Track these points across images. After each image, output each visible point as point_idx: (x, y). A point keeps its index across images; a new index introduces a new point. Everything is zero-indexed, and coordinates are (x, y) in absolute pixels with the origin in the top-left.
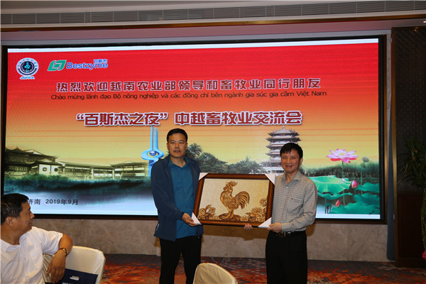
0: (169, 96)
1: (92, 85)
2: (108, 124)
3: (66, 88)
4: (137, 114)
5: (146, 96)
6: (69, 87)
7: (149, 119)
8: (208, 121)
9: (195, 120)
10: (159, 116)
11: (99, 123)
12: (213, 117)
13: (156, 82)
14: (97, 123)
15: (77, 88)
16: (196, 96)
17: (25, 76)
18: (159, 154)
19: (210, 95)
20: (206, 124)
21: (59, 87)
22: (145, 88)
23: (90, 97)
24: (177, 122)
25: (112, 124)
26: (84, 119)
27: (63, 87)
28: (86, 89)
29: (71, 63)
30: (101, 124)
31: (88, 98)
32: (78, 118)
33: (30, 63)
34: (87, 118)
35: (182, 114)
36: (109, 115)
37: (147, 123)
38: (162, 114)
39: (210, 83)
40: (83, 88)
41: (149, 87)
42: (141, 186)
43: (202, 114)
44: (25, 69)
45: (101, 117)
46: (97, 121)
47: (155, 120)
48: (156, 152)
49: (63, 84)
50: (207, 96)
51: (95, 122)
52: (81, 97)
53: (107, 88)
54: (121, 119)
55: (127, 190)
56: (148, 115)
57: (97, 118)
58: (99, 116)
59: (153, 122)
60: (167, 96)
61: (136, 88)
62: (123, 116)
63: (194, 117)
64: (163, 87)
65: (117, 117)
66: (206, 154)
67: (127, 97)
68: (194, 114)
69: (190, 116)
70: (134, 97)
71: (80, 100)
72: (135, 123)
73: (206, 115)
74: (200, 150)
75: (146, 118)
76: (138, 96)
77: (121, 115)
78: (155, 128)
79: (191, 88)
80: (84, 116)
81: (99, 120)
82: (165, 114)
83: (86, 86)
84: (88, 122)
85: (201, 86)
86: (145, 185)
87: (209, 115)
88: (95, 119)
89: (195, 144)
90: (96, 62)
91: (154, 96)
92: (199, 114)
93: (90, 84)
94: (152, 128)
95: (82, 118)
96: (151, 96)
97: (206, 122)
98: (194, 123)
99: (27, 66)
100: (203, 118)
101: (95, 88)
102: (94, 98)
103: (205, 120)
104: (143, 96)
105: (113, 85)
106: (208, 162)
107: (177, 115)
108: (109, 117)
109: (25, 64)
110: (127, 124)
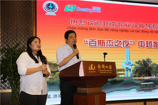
0: (134, 31)
1: (92, 22)
2: (103, 46)
3: (76, 22)
4: (118, 41)
5: (122, 31)
6: (78, 22)
7: (124, 44)
8: (154, 45)
9: (148, 45)
10: (130, 42)
11: (97, 45)
12: (156, 44)
13: (127, 23)
14: (96, 45)
15: (83, 23)
16: (147, 32)
17: (49, 13)
18: (131, 64)
19: (154, 32)
20: (153, 47)
21: (72, 21)
22: (122, 26)
23: (91, 29)
24: (139, 46)
25: (104, 46)
26: (88, 42)
27: (74, 22)
28: (89, 24)
29: (79, 7)
30: (98, 46)
31: (90, 30)
32: (85, 42)
33: (52, 5)
34: (90, 42)
35: (141, 42)
36: (103, 40)
37: (124, 46)
38: (131, 41)
39: (154, 25)
40: (86, 23)
41: (124, 26)
42: (123, 82)
43: (151, 42)
44: (49, 8)
45: (98, 42)
46: (96, 44)
47: (128, 44)
48: (129, 63)
49: (74, 20)
50: (153, 32)
51: (95, 45)
52: (86, 29)
53: (101, 24)
54: (110, 43)
55: (115, 85)
56: (124, 41)
57: (96, 42)
58: (97, 41)
59: (127, 45)
60: (133, 31)
61: (117, 26)
62: (111, 42)
63: (147, 43)
64: (131, 26)
65: (107, 42)
66: (154, 64)
67: (112, 30)
68: (147, 42)
69: (145, 43)
70: (116, 30)
71: (85, 30)
72: (117, 46)
73: (153, 43)
74: (151, 62)
75: (123, 43)
76: (118, 31)
77: (110, 41)
78: (128, 49)
79: (145, 27)
80: (88, 41)
81: (97, 43)
82: (133, 41)
83: (89, 22)
84: (91, 45)
85: (150, 27)
86: (124, 82)
87: (154, 42)
88: (95, 43)
89: (149, 59)
90: (94, 8)
91: (127, 31)
92: (149, 42)
93: (91, 21)
94: (126, 49)
95: (87, 42)
96: (125, 31)
97: (153, 46)
98: (147, 47)
99: (51, 7)
100: (151, 44)
101: (94, 24)
102: (94, 30)
103: (153, 45)
104: (121, 31)
105: (104, 23)
106: (155, 68)
107: (139, 42)
108: (103, 42)
109: (49, 5)
110: (113, 46)
